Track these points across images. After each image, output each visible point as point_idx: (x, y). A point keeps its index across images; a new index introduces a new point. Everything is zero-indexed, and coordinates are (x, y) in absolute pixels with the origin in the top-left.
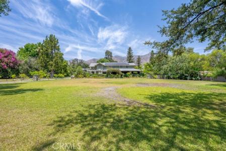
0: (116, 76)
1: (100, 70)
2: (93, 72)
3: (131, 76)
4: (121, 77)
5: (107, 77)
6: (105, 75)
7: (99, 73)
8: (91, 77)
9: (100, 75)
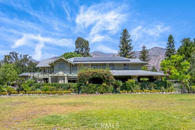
0: (101, 88)
1: (61, 73)
2: (46, 80)
3: (138, 87)
4: (115, 91)
5: (78, 90)
6: (74, 85)
7: (61, 82)
8: (39, 90)
9: (62, 86)
